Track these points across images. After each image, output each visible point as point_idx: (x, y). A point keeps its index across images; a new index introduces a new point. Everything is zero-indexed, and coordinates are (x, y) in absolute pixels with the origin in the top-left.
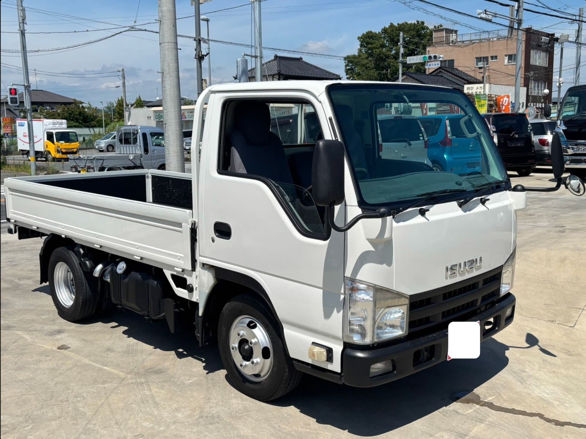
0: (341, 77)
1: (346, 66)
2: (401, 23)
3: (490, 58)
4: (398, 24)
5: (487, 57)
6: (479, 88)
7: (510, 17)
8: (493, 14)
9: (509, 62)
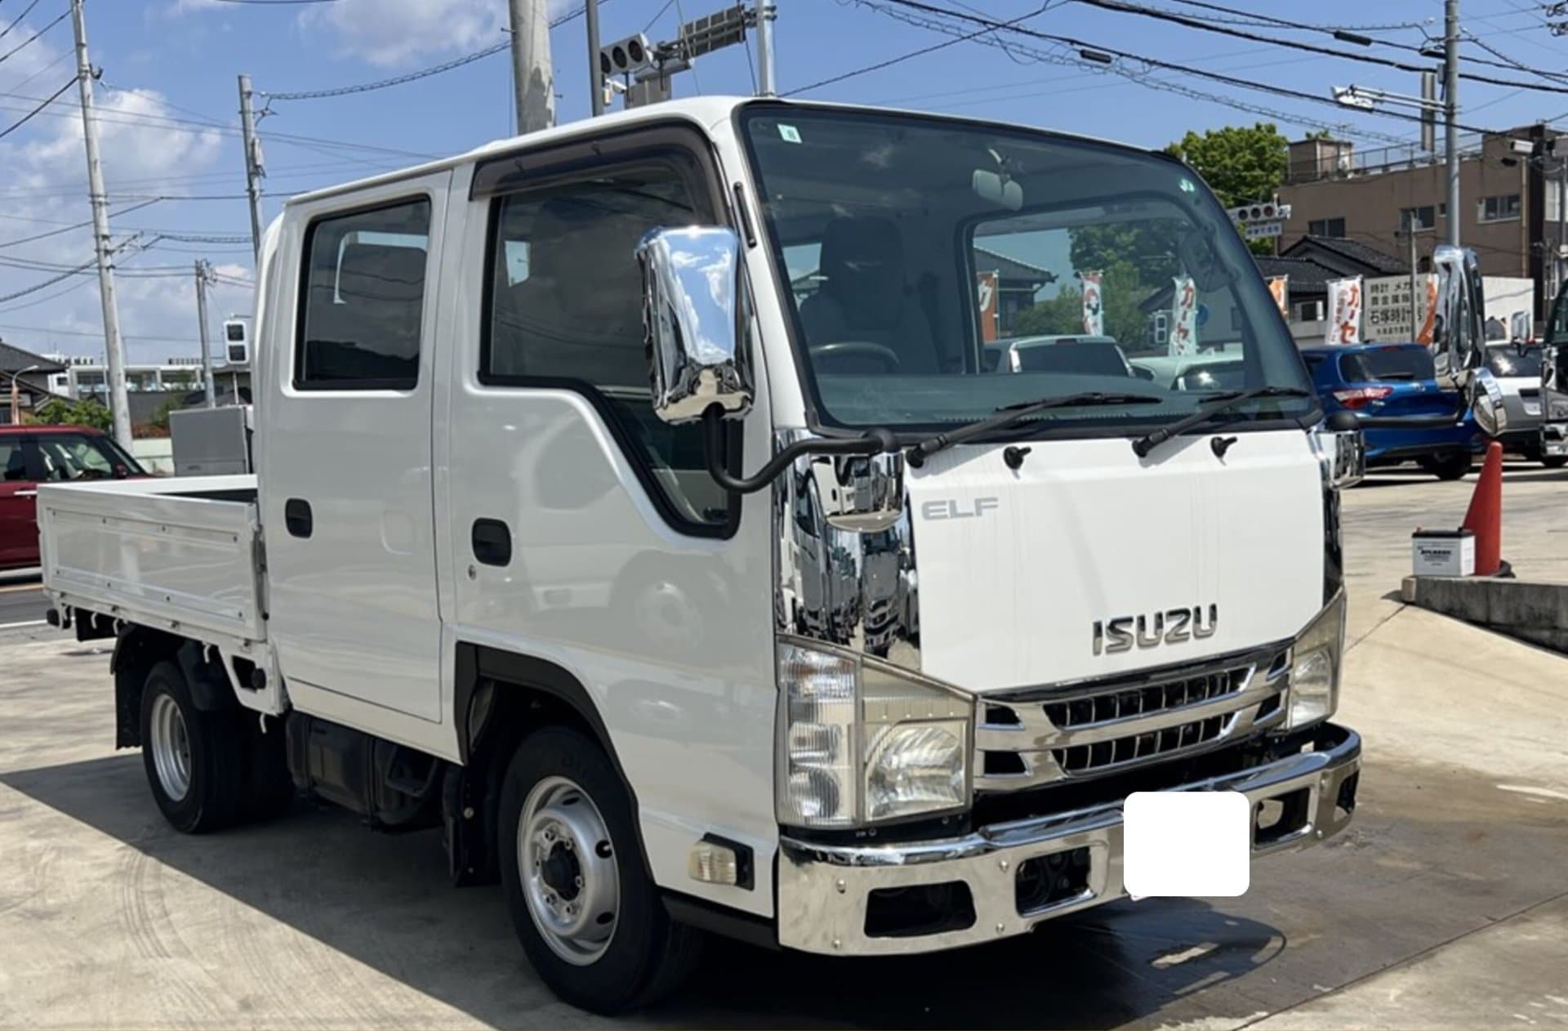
0: (1054, 274)
1: (1073, 247)
2: (1215, 130)
3: (1437, 210)
4: (1209, 135)
5: (1431, 209)
6: (1402, 286)
7: (1420, 98)
8: (1375, 97)
9: (1488, 218)
